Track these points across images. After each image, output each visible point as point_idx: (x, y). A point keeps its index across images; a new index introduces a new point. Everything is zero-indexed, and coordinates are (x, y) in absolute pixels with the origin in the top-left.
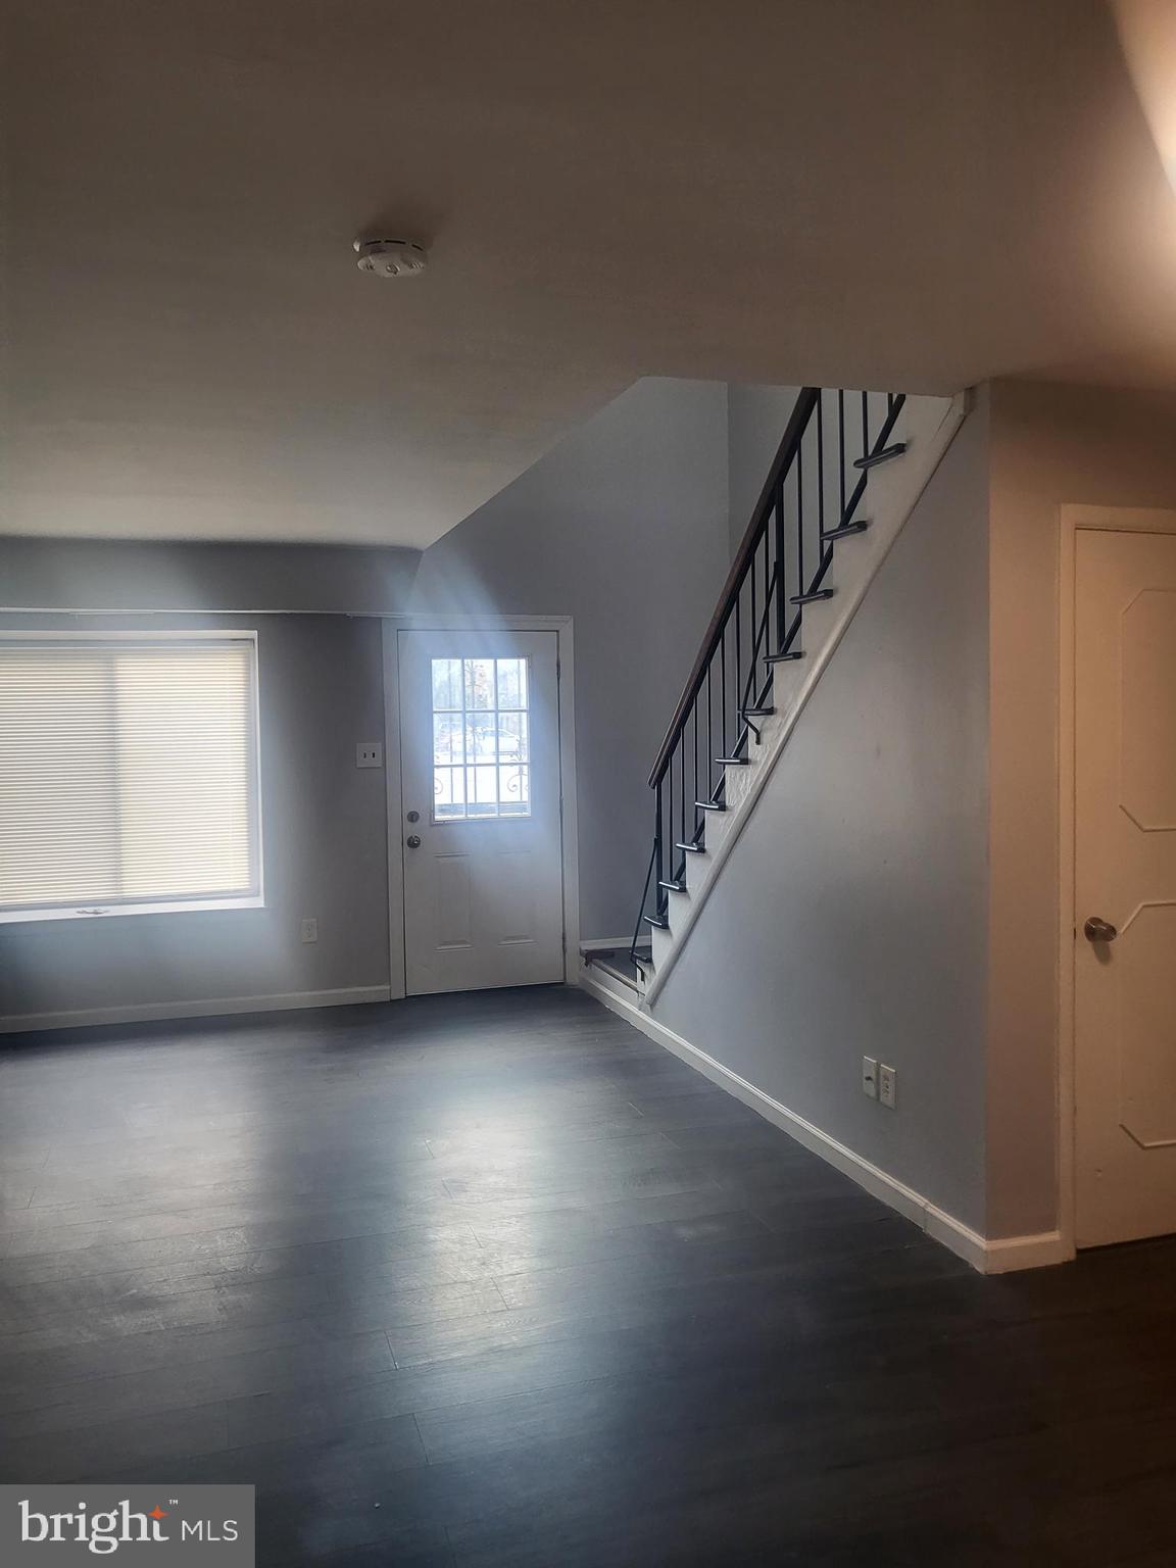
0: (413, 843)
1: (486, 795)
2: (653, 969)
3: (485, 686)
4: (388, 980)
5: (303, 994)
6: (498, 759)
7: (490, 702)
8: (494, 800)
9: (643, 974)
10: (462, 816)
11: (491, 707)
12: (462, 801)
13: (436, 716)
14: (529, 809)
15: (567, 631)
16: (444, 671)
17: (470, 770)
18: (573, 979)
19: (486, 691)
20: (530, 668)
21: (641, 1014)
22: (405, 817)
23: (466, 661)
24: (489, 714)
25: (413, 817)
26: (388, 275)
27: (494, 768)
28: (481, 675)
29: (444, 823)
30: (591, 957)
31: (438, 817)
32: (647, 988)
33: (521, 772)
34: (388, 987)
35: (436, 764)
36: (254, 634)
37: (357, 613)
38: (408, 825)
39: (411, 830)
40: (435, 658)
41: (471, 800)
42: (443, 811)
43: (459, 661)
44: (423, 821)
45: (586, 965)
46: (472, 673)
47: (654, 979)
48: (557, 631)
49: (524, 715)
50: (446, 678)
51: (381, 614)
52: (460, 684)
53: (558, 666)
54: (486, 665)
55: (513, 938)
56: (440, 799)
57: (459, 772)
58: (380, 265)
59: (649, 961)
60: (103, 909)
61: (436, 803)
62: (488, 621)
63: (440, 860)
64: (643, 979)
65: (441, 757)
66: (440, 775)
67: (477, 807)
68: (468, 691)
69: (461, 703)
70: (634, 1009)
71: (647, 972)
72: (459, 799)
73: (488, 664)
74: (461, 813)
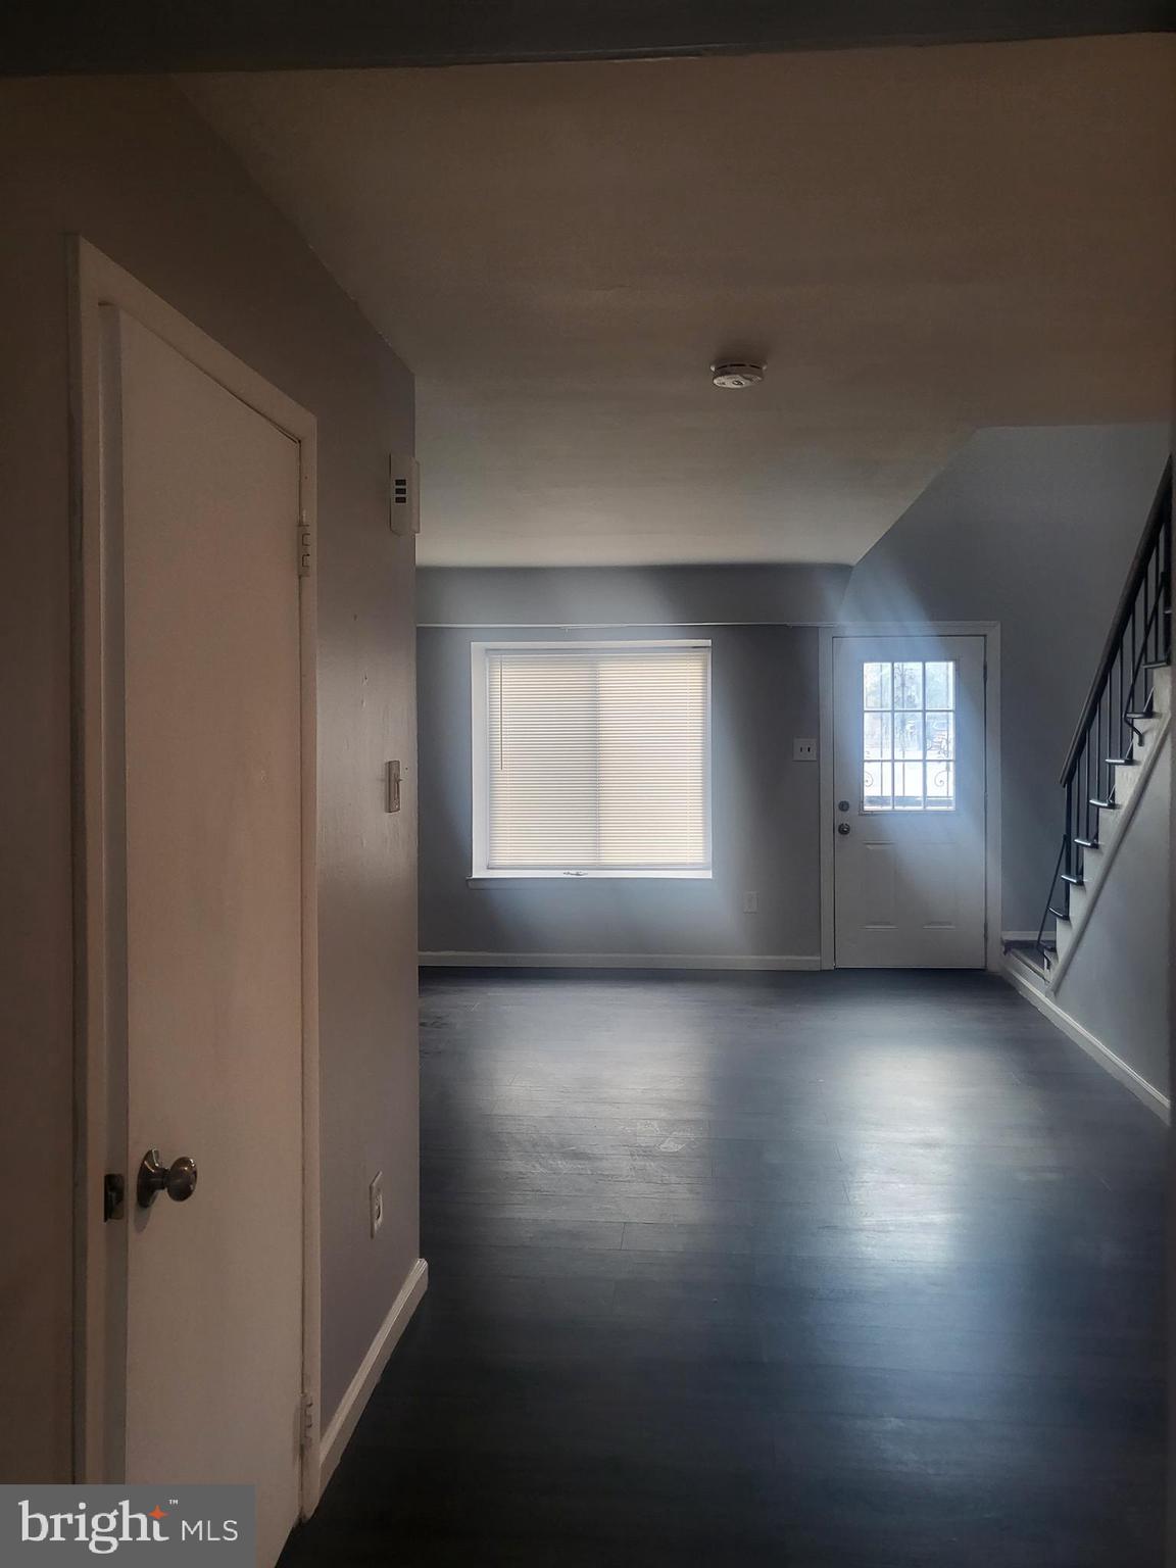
0: (844, 830)
1: (914, 789)
2: (1056, 957)
3: (914, 687)
4: (819, 951)
5: (744, 957)
6: (925, 754)
7: (919, 701)
8: (921, 794)
9: (1049, 962)
10: (889, 808)
11: (920, 708)
12: (890, 794)
13: (866, 715)
14: (954, 804)
15: (995, 634)
16: (875, 674)
17: (898, 766)
18: (994, 966)
19: (914, 691)
20: (957, 670)
21: (1047, 1001)
22: (837, 808)
23: (896, 665)
24: (917, 714)
25: (844, 806)
26: (739, 386)
27: (921, 764)
28: (911, 678)
29: (872, 813)
30: (1009, 946)
31: (866, 808)
32: (1051, 975)
33: (948, 769)
34: (819, 958)
35: (865, 758)
36: (709, 642)
37: (797, 624)
38: (839, 813)
39: (843, 818)
40: (867, 661)
41: (899, 792)
42: (873, 801)
43: (889, 664)
44: (853, 811)
45: (1005, 953)
46: (903, 676)
47: (1057, 966)
48: (985, 636)
49: (951, 714)
50: (877, 679)
51: (818, 624)
52: (890, 686)
53: (985, 668)
54: (914, 668)
55: (941, 923)
56: (870, 791)
57: (888, 766)
58: (727, 382)
59: (1054, 950)
60: (583, 872)
61: (866, 794)
62: (918, 627)
63: (869, 846)
64: (1048, 968)
65: (870, 751)
66: (870, 771)
67: (904, 800)
68: (898, 693)
69: (890, 703)
70: (1041, 996)
71: (1052, 962)
72: (887, 792)
73: (917, 667)
74: (888, 804)
